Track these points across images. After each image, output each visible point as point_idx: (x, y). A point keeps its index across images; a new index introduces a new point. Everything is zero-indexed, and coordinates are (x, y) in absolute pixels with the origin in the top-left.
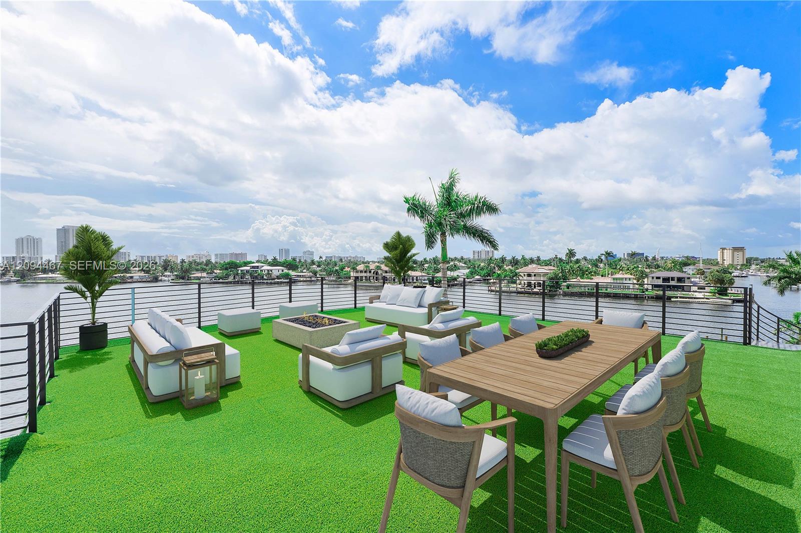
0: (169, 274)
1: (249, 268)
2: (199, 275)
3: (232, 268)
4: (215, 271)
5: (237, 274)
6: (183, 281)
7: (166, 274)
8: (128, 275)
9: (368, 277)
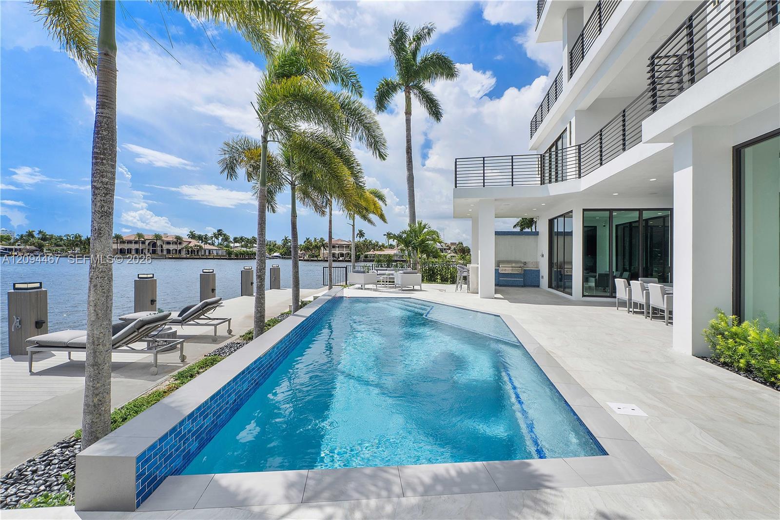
9: (140, 249)
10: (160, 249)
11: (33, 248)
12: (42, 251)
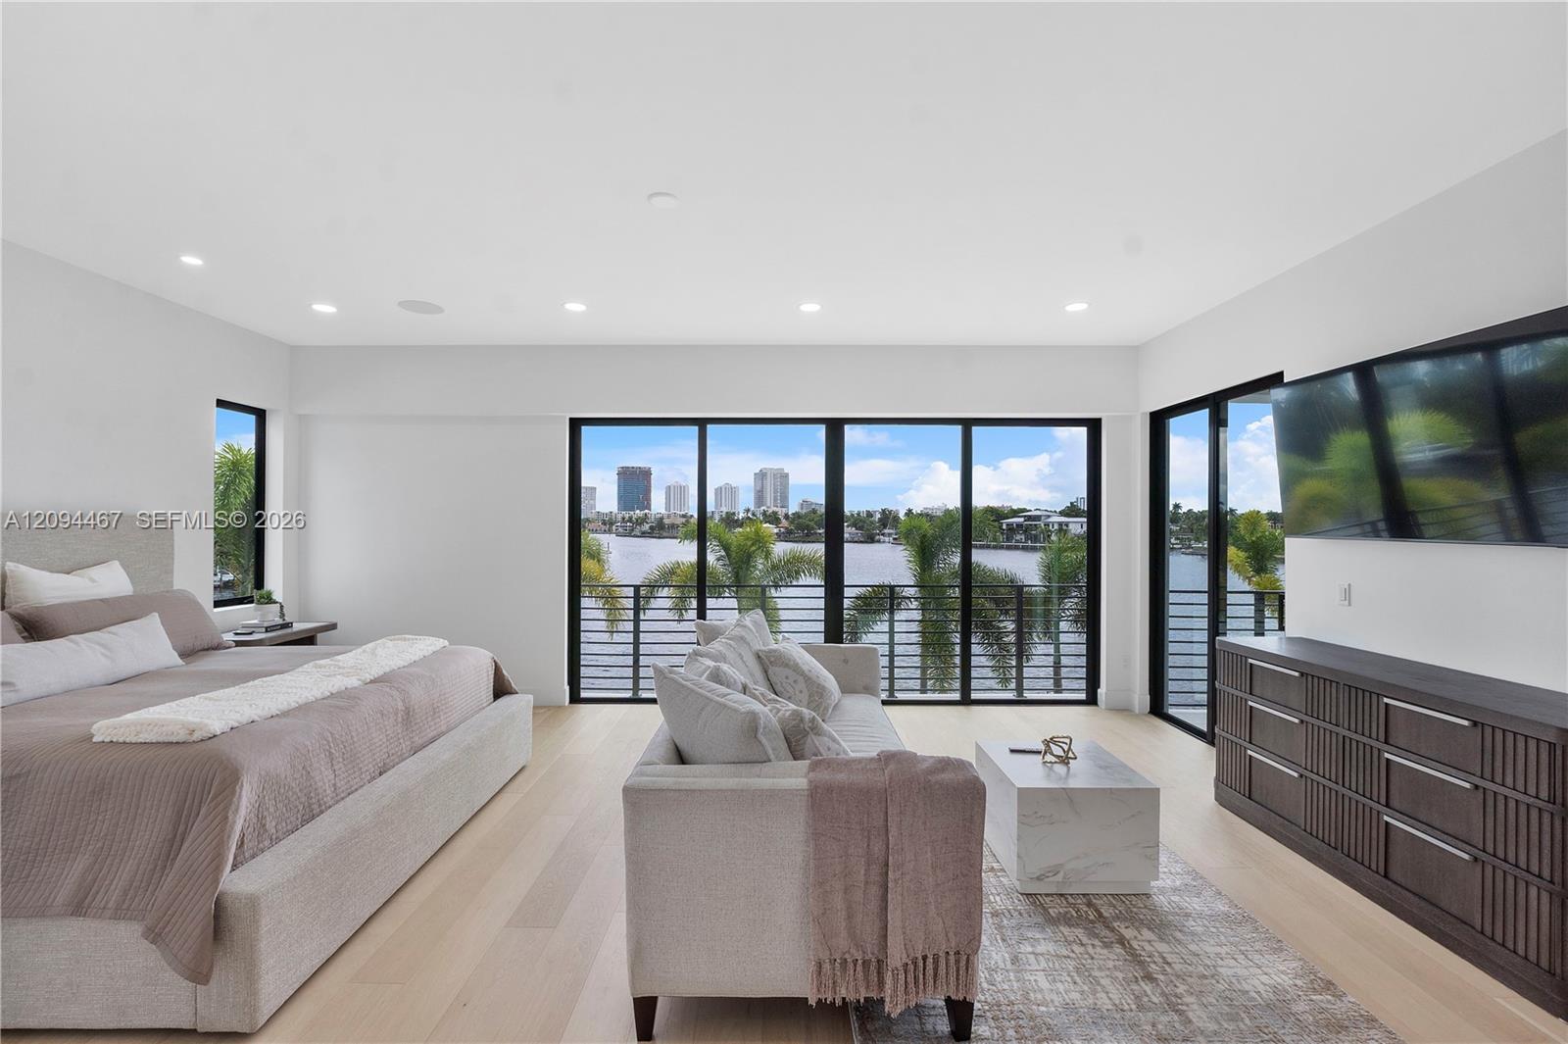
0: (891, 531)
1: (1022, 519)
3: (993, 519)
5: (1000, 531)
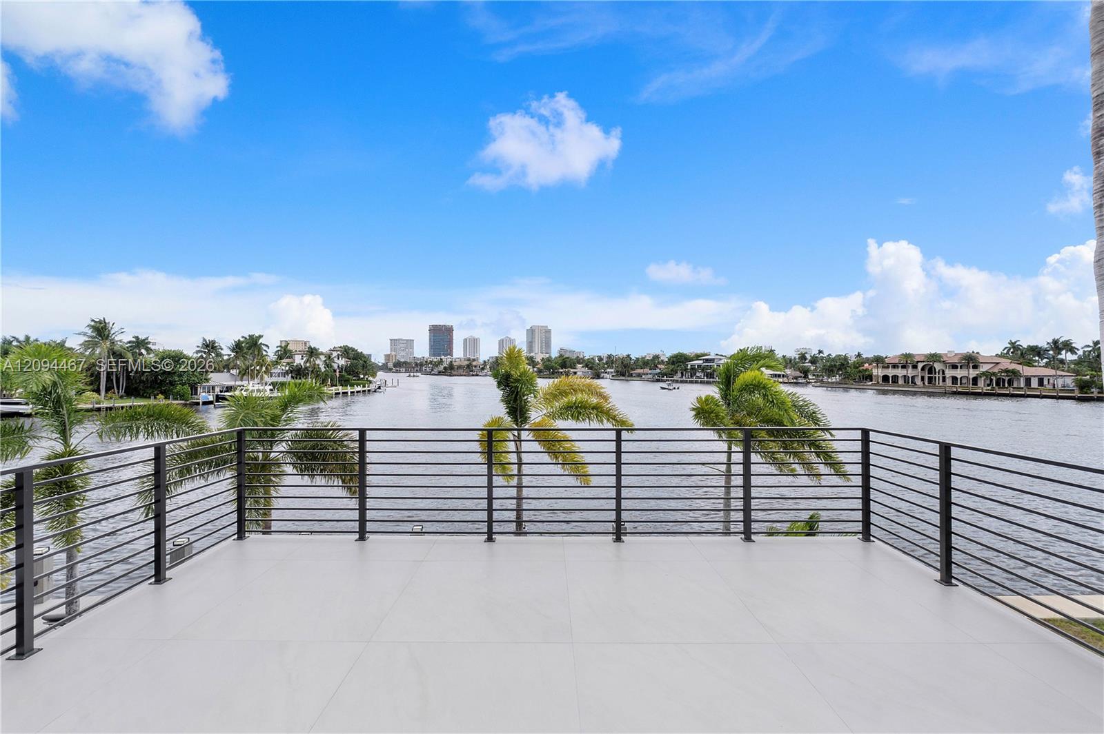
0: (611, 370)
2: (640, 371)
3: (680, 362)
4: (659, 366)
5: (686, 370)
6: (623, 378)
7: (608, 370)
8: (572, 370)
9: (910, 376)
10: (941, 376)
11: (798, 374)
12: (806, 377)
